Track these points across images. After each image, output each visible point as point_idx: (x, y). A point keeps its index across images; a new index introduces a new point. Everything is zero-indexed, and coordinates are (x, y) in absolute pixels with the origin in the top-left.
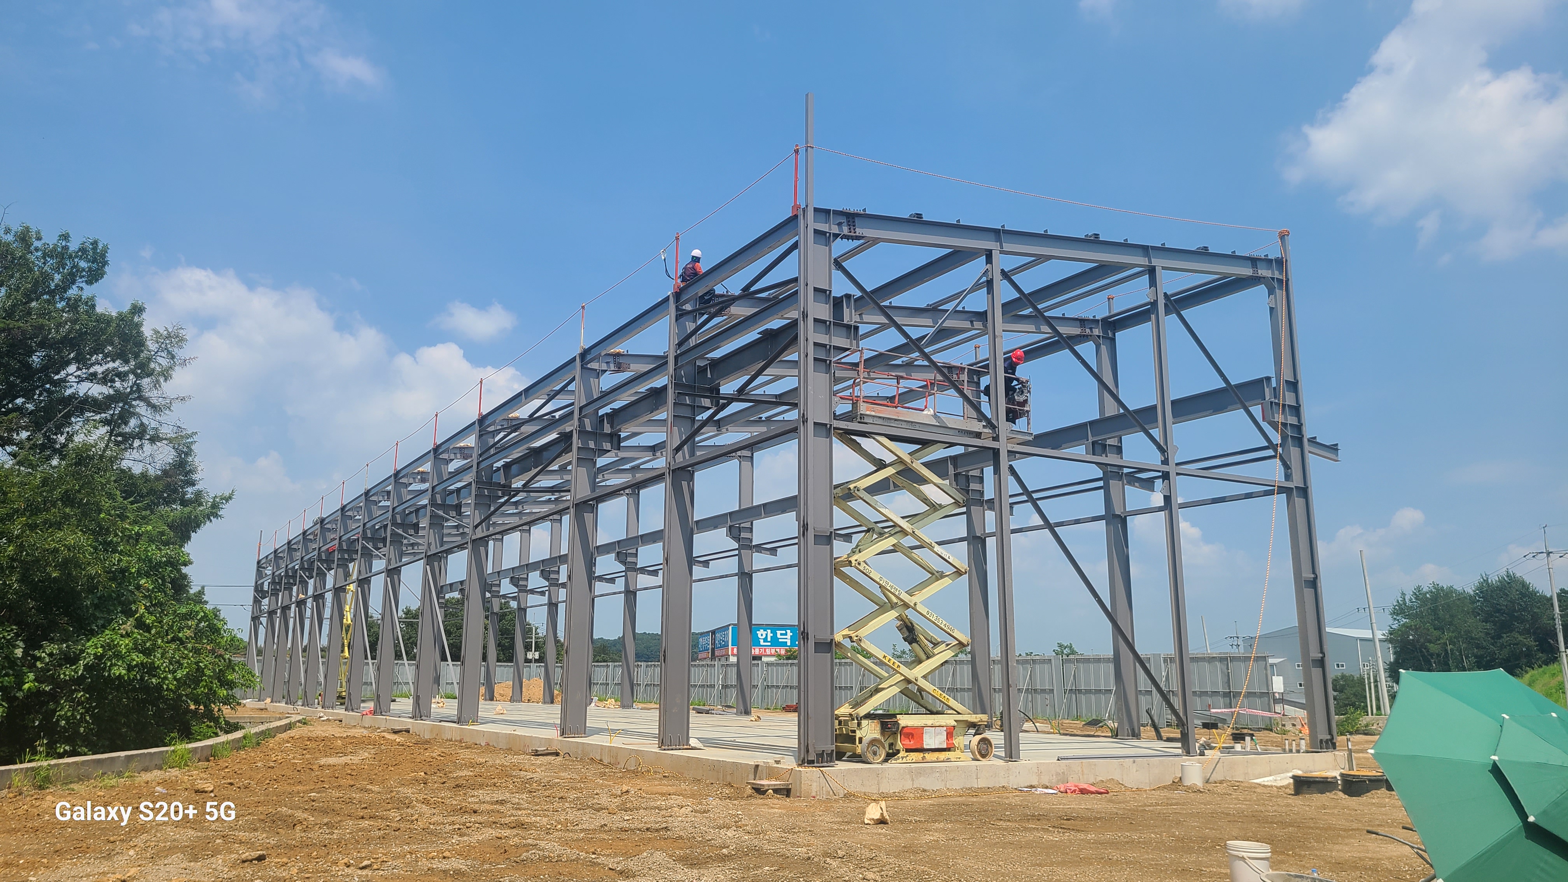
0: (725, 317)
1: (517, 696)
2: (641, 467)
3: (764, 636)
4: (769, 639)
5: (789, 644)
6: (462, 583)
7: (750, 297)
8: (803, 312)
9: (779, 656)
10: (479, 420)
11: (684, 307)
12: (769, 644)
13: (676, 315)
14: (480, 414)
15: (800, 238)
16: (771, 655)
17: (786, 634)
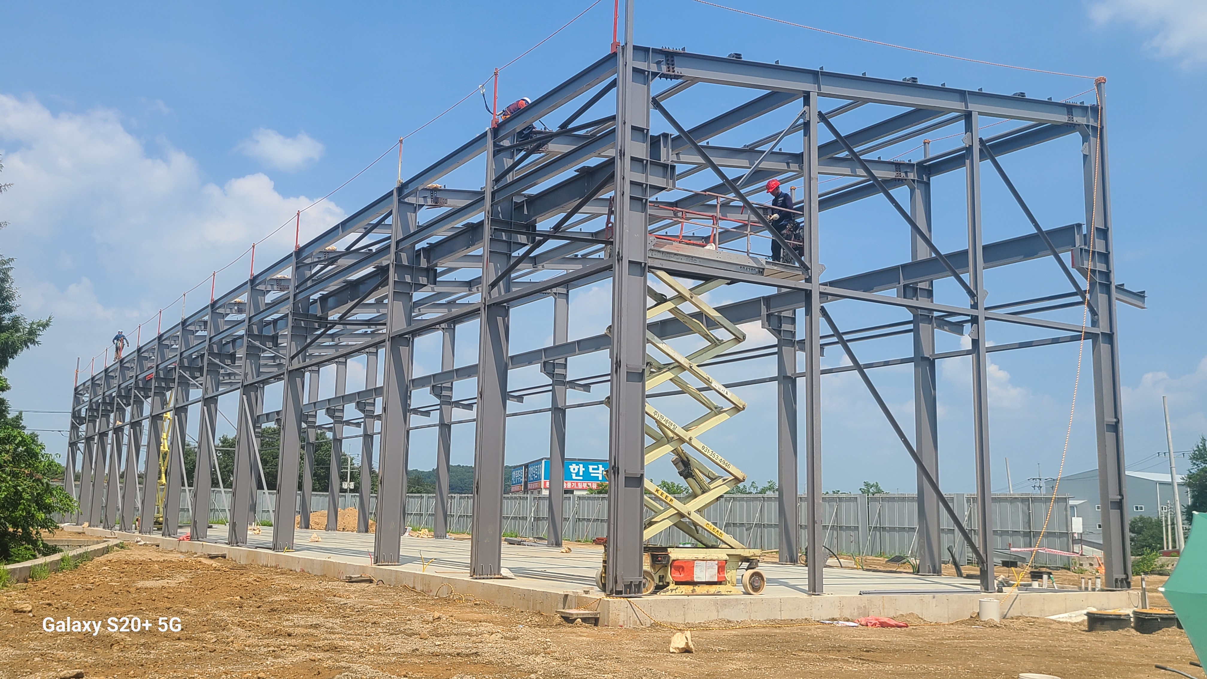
0: (543, 154)
1: (332, 525)
2: (457, 302)
3: (576, 471)
4: (581, 474)
5: (600, 478)
6: (278, 413)
7: (567, 134)
8: (621, 150)
9: (591, 490)
10: (296, 252)
11: (501, 143)
12: (581, 478)
13: (494, 151)
14: (297, 246)
15: (618, 76)
16: (583, 489)
17: (598, 469)
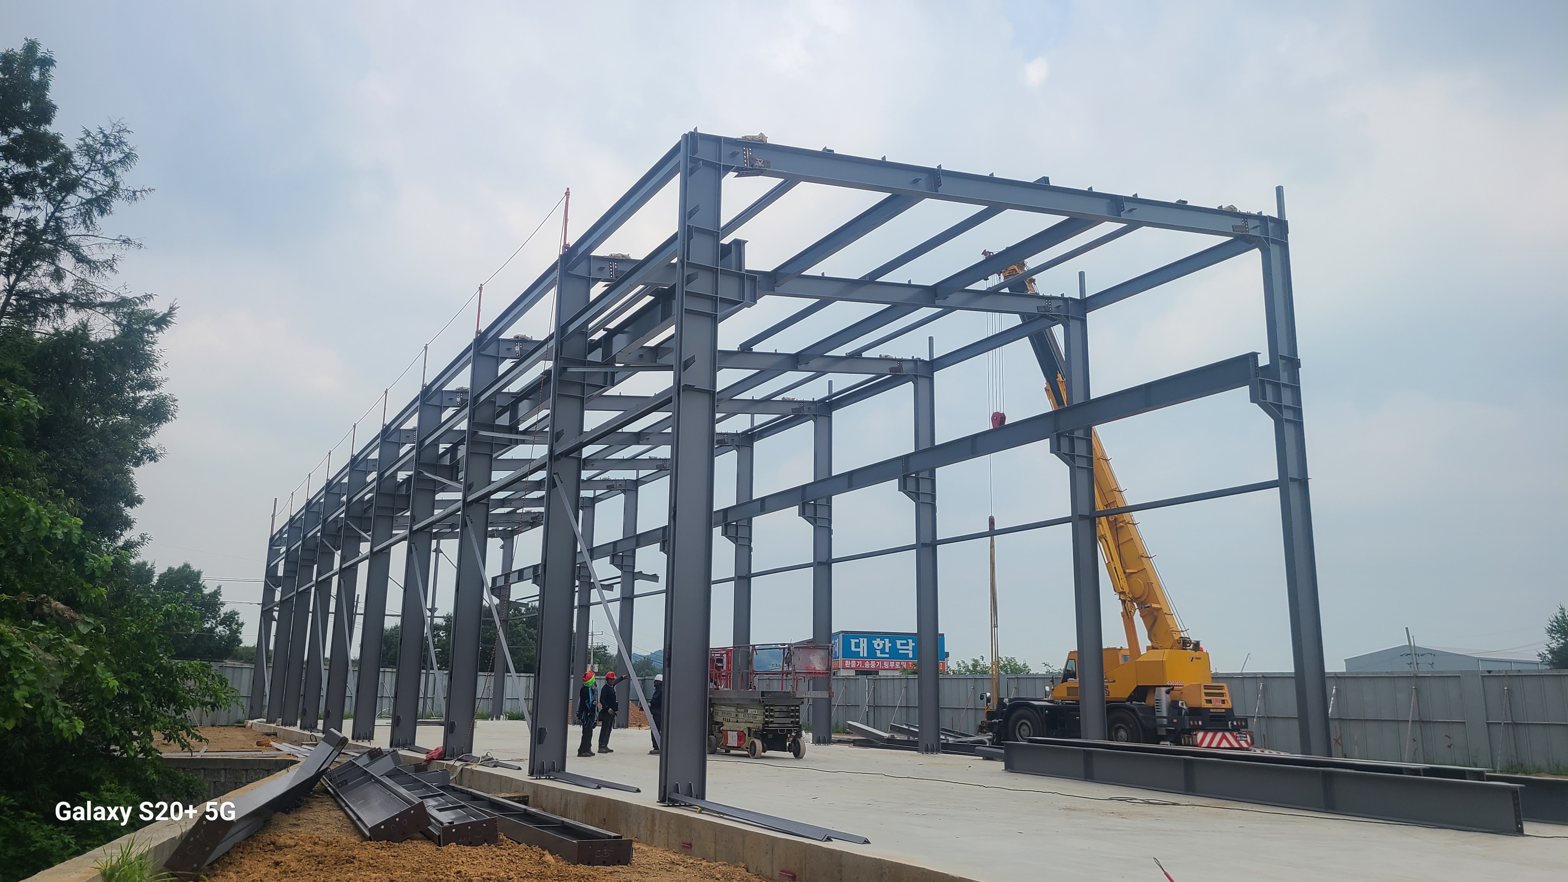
3: (881, 646)
4: (887, 650)
5: (911, 656)
12: (888, 656)
16: (892, 669)
17: (908, 644)
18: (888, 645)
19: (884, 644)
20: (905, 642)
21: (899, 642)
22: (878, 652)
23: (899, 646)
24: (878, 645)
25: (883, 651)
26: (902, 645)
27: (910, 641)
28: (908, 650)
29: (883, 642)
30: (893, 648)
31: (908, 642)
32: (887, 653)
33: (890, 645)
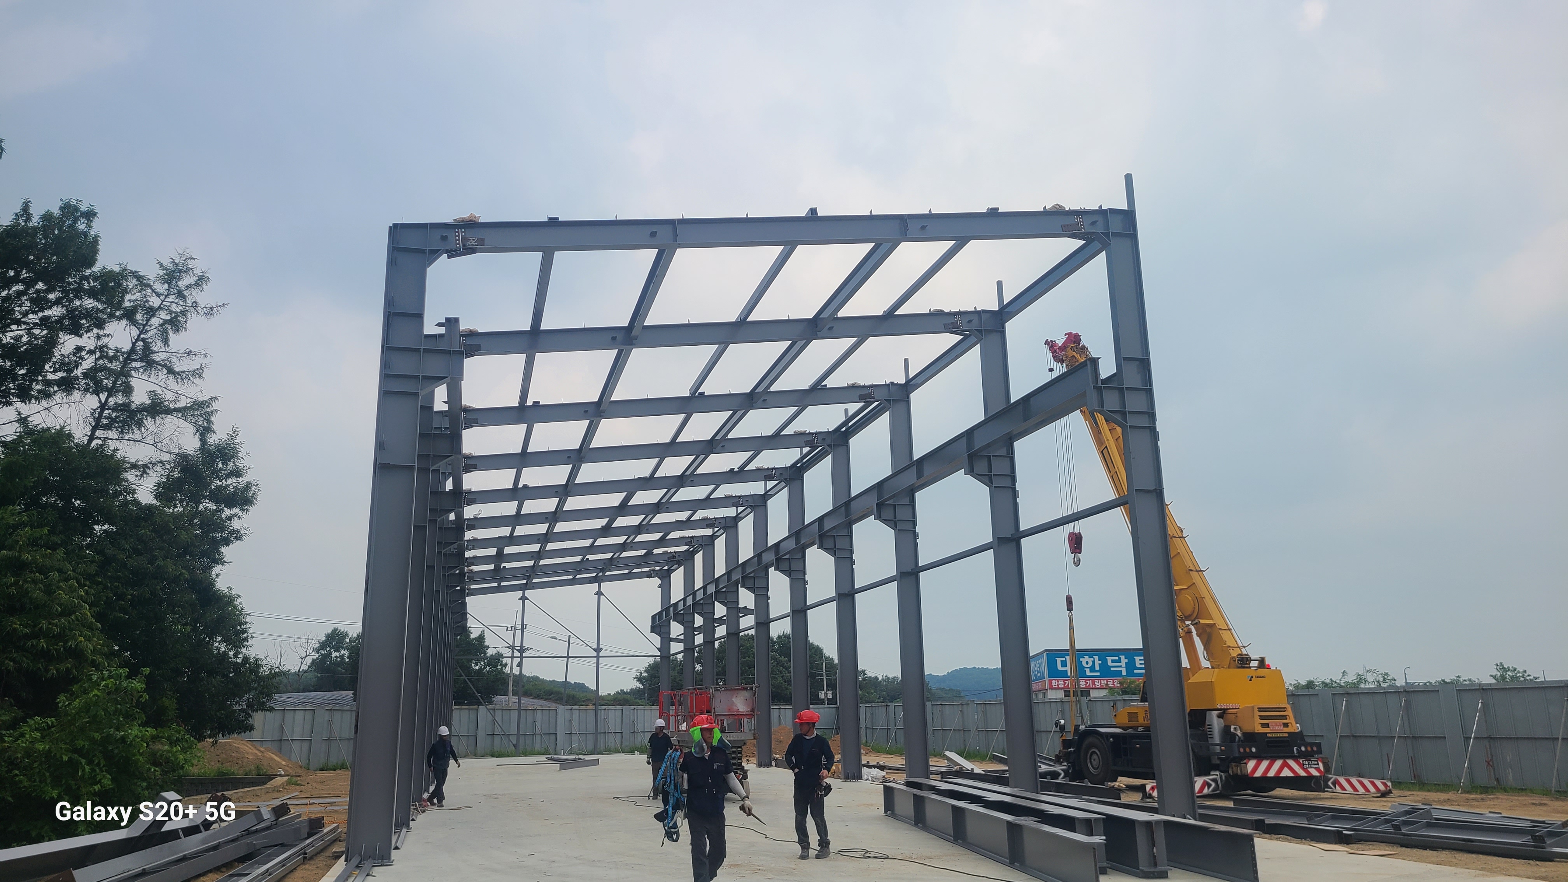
3: (1090, 665)
4: (1097, 668)
5: (1124, 673)
9: (1111, 689)
12: (1098, 674)
16: (1102, 688)
17: (1119, 661)
18: (1098, 663)
19: (1093, 662)
20: (1117, 658)
21: (1109, 659)
22: (1088, 670)
23: (1110, 664)
24: (1087, 663)
25: (1092, 669)
26: (1113, 661)
27: (1123, 657)
28: (1121, 667)
29: (1093, 659)
30: (1104, 666)
31: (1120, 658)
32: (1097, 671)
33: (1100, 662)
